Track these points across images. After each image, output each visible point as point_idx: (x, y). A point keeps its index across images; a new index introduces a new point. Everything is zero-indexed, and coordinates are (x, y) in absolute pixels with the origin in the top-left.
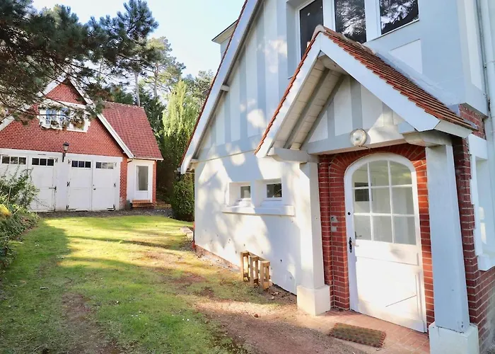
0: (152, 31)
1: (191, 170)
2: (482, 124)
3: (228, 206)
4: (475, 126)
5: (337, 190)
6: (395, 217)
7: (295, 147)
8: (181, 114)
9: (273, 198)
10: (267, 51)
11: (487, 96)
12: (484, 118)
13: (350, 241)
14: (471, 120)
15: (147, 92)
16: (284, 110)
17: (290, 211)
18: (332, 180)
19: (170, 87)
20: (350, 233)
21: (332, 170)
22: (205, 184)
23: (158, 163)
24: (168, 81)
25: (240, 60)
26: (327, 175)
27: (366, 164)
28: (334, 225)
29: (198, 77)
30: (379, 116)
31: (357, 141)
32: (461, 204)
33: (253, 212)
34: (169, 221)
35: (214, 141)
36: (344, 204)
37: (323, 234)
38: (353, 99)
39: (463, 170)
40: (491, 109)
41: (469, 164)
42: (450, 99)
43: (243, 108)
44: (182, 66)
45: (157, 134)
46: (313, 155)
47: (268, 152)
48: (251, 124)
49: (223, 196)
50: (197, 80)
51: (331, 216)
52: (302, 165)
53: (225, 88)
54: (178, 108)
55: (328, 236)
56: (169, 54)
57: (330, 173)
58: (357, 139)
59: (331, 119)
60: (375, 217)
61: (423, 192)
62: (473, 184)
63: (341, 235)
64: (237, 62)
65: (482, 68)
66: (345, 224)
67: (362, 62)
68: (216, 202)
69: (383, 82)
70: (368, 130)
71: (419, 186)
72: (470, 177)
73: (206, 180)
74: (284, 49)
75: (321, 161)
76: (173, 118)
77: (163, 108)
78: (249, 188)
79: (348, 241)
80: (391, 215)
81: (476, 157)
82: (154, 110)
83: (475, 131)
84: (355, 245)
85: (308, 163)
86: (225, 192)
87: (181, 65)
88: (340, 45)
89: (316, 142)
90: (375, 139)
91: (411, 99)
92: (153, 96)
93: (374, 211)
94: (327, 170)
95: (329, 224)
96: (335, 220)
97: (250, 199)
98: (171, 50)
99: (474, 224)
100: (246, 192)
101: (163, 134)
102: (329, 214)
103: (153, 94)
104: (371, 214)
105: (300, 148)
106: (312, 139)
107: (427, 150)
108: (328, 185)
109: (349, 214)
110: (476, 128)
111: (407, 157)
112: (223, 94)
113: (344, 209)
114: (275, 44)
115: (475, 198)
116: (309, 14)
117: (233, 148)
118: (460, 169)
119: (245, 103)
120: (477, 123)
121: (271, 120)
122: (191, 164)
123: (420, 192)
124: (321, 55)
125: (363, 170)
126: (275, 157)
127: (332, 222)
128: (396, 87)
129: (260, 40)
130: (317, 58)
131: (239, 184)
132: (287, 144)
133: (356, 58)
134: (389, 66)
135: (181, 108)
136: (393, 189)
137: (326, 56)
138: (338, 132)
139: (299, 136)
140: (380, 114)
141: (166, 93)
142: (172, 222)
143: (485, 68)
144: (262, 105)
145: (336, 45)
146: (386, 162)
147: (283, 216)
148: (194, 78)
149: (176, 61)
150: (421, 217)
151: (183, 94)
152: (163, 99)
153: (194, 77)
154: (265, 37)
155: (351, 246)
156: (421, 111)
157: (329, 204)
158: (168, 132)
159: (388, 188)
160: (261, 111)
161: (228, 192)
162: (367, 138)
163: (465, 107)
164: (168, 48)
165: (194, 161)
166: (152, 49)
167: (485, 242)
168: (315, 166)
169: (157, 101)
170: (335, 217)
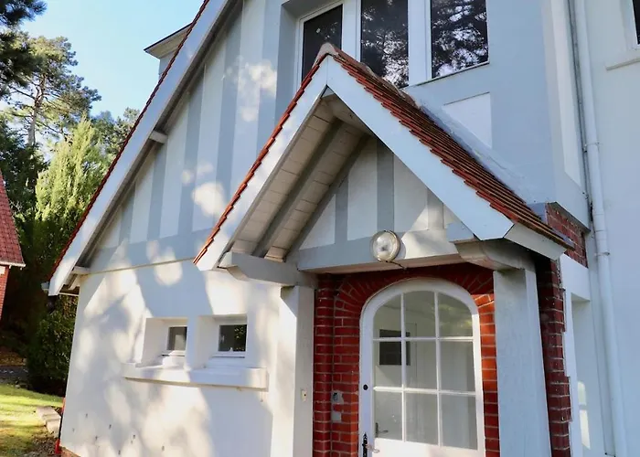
0: (30, 17)
1: (72, 287)
2: (580, 240)
3: (137, 366)
4: (570, 242)
5: (345, 341)
6: (443, 396)
7: (273, 255)
8: (77, 181)
9: (231, 353)
10: (241, 82)
11: (588, 196)
12: (585, 232)
13: (365, 442)
14: (565, 232)
15: (15, 133)
16: (257, 184)
17: (256, 380)
18: (338, 322)
19: (64, 129)
20: (365, 425)
21: (339, 304)
22: (96, 319)
23: (12, 272)
24: (61, 118)
25: (193, 91)
26: (330, 313)
27: (399, 297)
28: (338, 408)
29: (123, 118)
30: (420, 212)
31: (383, 251)
32: (549, 376)
33: (186, 379)
34: (14, 394)
35: (125, 234)
36: (357, 369)
37: (316, 426)
38: (380, 177)
39: (552, 316)
40: (594, 218)
41: (561, 306)
42: (532, 193)
43: (187, 177)
44: (94, 95)
45: (21, 216)
46: (306, 273)
47: (220, 261)
48: (199, 208)
49: (130, 346)
50: (120, 123)
51: (333, 392)
52: (286, 291)
53: (158, 137)
54: (72, 168)
55: (323, 432)
56: (70, 71)
57: (335, 308)
58: (384, 249)
59: (342, 209)
60: (408, 395)
61: (489, 351)
62: (568, 340)
63: (348, 429)
64: (187, 93)
65: (581, 150)
66: (357, 408)
67: (394, 113)
68: (115, 357)
69: (426, 149)
70: (403, 234)
71: (483, 341)
72: (563, 328)
73: (100, 312)
74: (271, 81)
75: (321, 285)
76: (58, 185)
77: (44, 166)
78: (184, 331)
79: (361, 442)
80: (437, 392)
81: (573, 295)
82: (24, 168)
83: (569, 250)
84: (372, 449)
85: (297, 288)
86: (136, 336)
87: (91, 93)
88: (360, 81)
89: (314, 248)
90: (414, 252)
91: (469, 183)
92: (26, 142)
93: (408, 385)
94: (330, 304)
95: (329, 407)
96: (340, 401)
97: (183, 352)
98: (76, 63)
99: (569, 412)
100: (178, 338)
101: (33, 215)
102: (329, 388)
103: (26, 139)
104: (402, 390)
105: (285, 258)
106: (308, 244)
107: (497, 277)
108: (329, 331)
109: (366, 387)
110: (572, 246)
111: (465, 288)
112: (153, 148)
113: (357, 378)
114: (256, 71)
115: (570, 367)
116: (318, 31)
117: (161, 251)
118: (547, 313)
119: (192, 168)
120: (574, 238)
121: (231, 201)
122: (73, 277)
123: (485, 351)
124: (327, 94)
125: (392, 306)
126: (233, 270)
127: (333, 403)
128: (445, 161)
129: (231, 61)
130: (321, 98)
131: (165, 321)
132: (259, 249)
133: (385, 105)
134: (442, 130)
135: (79, 171)
136: (443, 344)
137: (335, 98)
138: (353, 234)
139: (283, 236)
140: (423, 208)
141: (54, 140)
142: (24, 395)
143: (585, 152)
144: (223, 176)
145: (353, 80)
146: (432, 294)
147: (242, 388)
148: (116, 120)
149: (83, 84)
150: (486, 396)
151: (86, 144)
152: (47, 150)
153: (115, 117)
154: (241, 58)
155: (365, 451)
156: (485, 204)
157: (329, 368)
158: (44, 212)
159: (434, 342)
160: (220, 186)
161: (142, 338)
162: (401, 247)
163: (555, 208)
164: (69, 58)
165: (80, 271)
166: (26, 50)
167: (589, 447)
168: (309, 293)
169: (32, 153)
170: (340, 393)
